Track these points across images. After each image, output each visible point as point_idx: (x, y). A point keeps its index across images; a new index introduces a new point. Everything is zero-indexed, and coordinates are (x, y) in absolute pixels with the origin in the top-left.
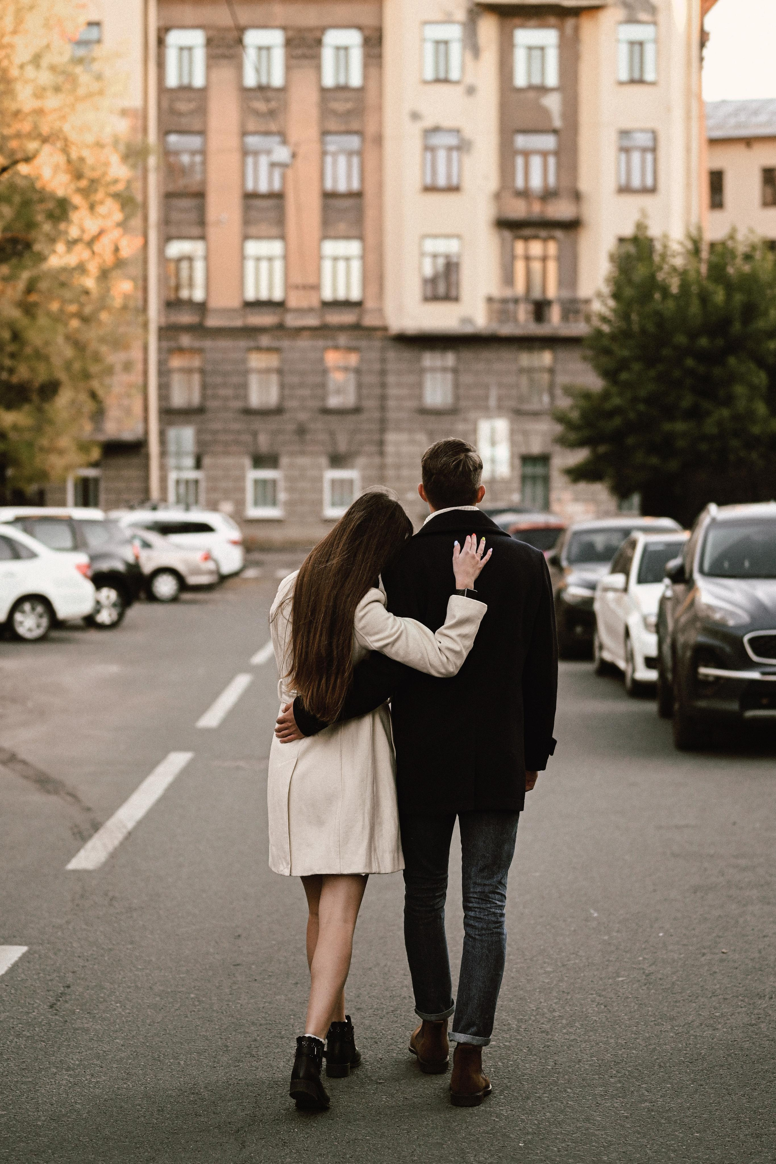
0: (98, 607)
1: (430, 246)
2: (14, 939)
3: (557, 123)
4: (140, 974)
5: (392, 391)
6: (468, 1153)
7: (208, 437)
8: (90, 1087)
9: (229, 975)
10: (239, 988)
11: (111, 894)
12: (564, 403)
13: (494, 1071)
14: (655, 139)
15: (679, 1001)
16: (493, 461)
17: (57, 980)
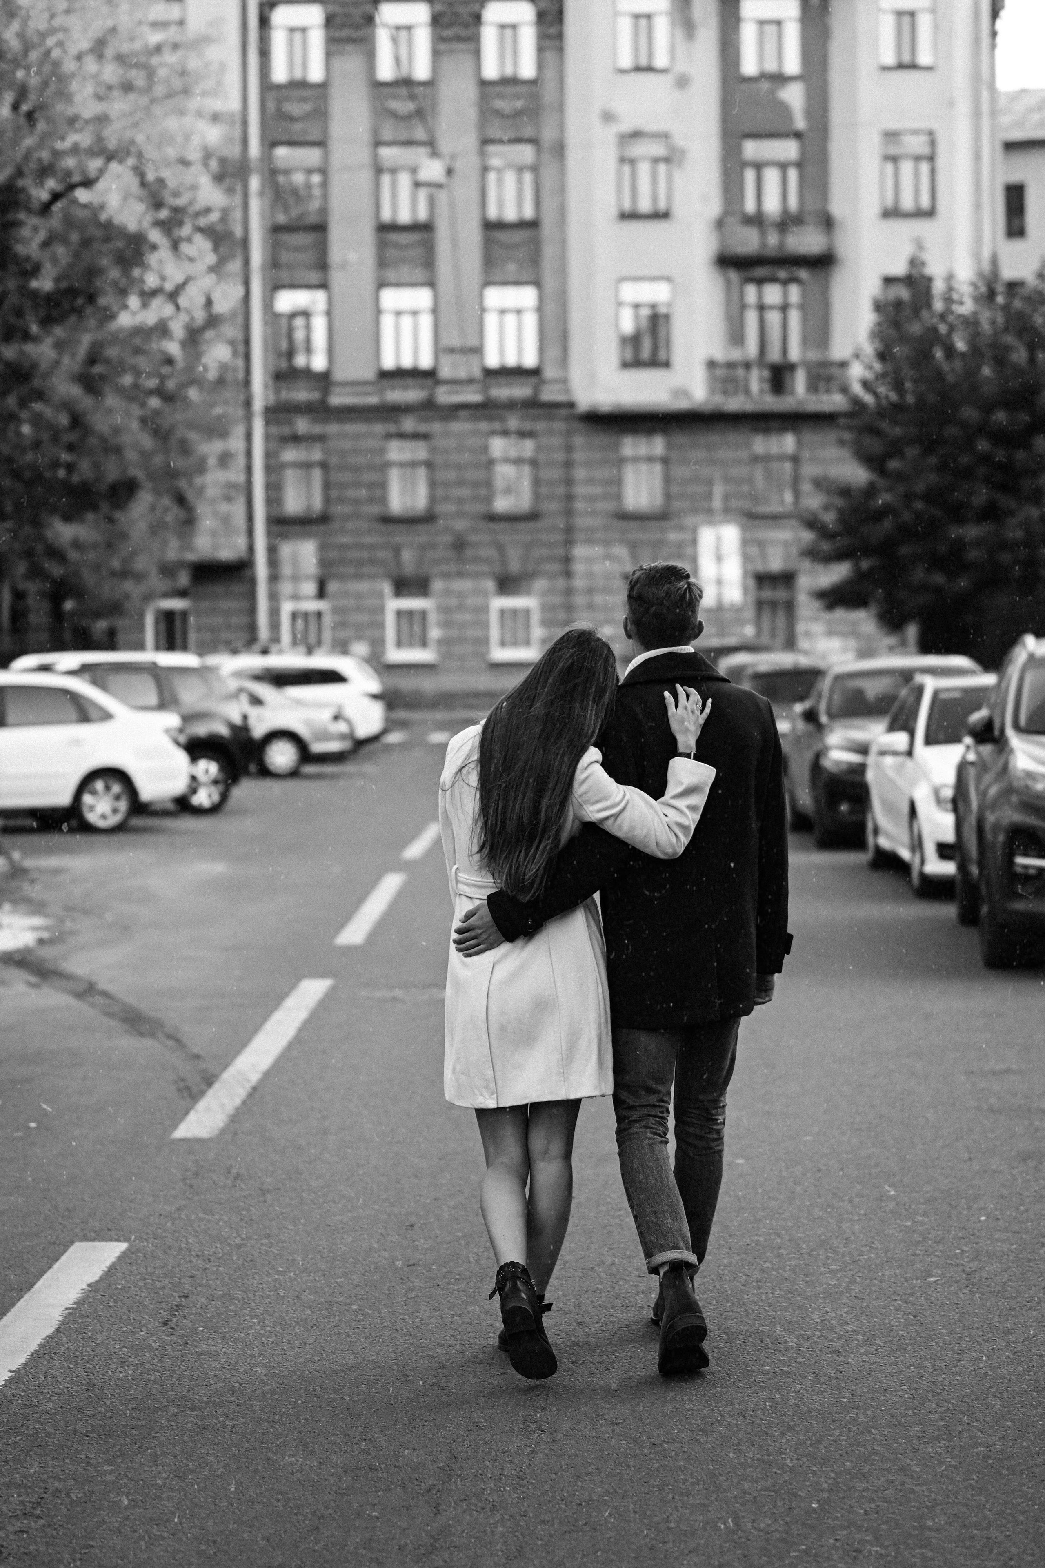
0: (194, 785)
1: (631, 292)
2: (109, 1232)
3: (800, 123)
4: (281, 1278)
5: (580, 490)
6: (743, 1517)
7: (334, 555)
8: (225, 1432)
9: (402, 1279)
10: (417, 1296)
11: (234, 1171)
12: (814, 501)
13: (770, 1406)
14: (933, 143)
15: (1015, 1308)
16: (719, 582)
17: (170, 1288)
